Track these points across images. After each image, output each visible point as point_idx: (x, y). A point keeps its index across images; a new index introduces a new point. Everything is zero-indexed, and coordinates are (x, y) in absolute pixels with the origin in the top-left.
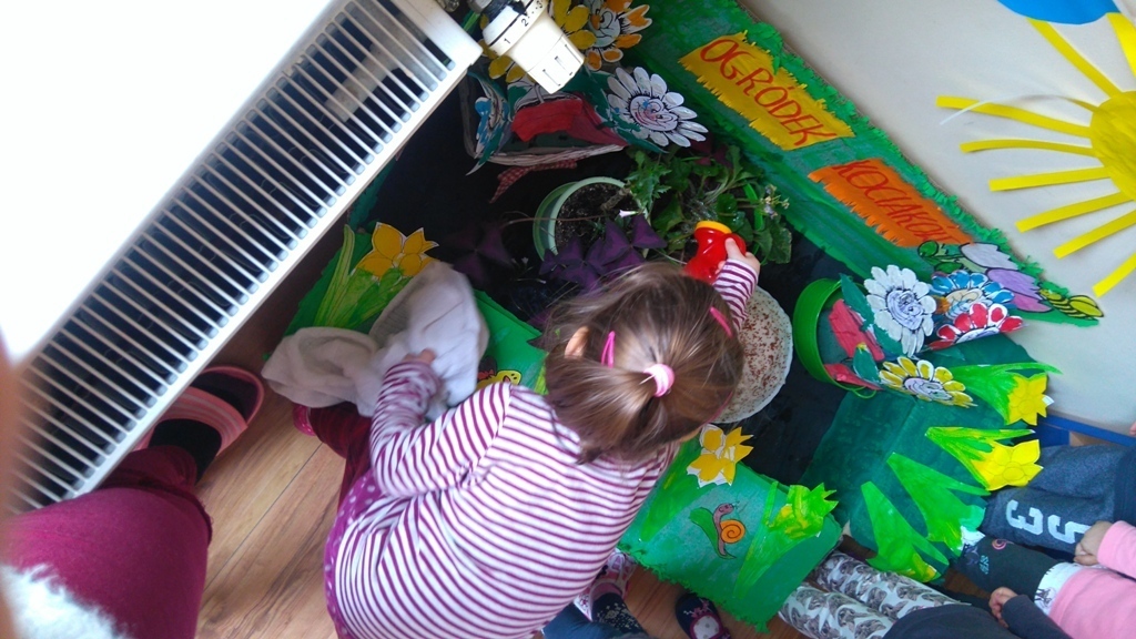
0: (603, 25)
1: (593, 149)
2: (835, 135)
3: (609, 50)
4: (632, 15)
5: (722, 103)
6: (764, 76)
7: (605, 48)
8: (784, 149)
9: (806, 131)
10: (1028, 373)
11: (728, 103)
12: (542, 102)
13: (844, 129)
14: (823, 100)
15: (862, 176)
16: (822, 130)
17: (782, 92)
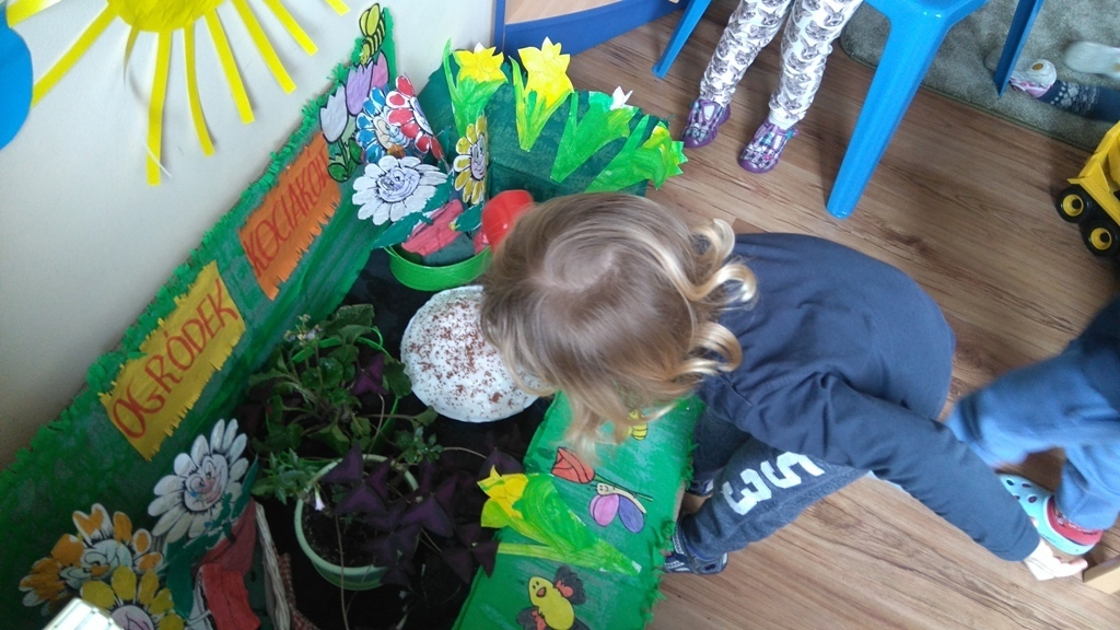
0: (102, 560)
1: (263, 540)
2: (217, 281)
3: (135, 547)
4: (86, 531)
5: (196, 404)
6: (154, 365)
7: (133, 552)
8: (244, 329)
9: (218, 311)
10: (455, 68)
11: (195, 397)
12: (209, 612)
13: (209, 274)
14: (176, 299)
15: (264, 246)
16: (215, 294)
17: (172, 343)
